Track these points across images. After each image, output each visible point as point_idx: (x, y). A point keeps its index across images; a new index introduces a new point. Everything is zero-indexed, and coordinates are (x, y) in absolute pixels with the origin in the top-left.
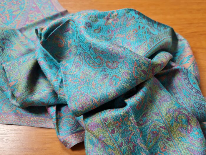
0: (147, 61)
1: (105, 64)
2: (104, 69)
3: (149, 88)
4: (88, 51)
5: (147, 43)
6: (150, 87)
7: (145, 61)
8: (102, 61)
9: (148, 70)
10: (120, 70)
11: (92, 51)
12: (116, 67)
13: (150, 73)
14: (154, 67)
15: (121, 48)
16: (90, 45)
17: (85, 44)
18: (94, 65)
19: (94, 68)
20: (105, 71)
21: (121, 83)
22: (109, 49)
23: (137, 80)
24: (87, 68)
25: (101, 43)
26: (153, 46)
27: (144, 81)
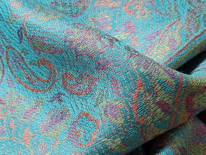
0: (173, 76)
1: (61, 82)
2: (59, 93)
3: (180, 150)
4: (17, 45)
5: (179, 26)
6: (183, 148)
7: (166, 76)
8: (52, 72)
9: (174, 103)
10: (97, 100)
11: (26, 44)
12: (90, 91)
13: (180, 110)
14: (192, 94)
15: (102, 39)
16: (21, 28)
17: (8, 26)
18: (32, 83)
19: (33, 91)
20: (60, 101)
21: (100, 137)
22: (71, 42)
23: (143, 128)
24: (12, 89)
25: (49, 25)
26: (196, 35)
27: (165, 130)
